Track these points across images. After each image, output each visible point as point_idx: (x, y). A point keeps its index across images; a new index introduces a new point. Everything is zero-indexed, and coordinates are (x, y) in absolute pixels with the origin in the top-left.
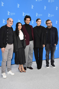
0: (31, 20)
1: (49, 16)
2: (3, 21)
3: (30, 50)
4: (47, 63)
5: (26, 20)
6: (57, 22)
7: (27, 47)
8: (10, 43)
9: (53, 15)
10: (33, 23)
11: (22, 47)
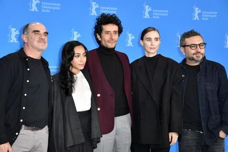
1: (196, 17)
5: (103, 34)
9: (214, 14)
10: (130, 44)
11: (83, 140)
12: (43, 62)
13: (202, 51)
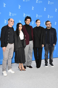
0: (31, 21)
1: (49, 17)
2: (4, 21)
3: (30, 49)
4: (46, 62)
5: (27, 21)
6: (56, 23)
7: (27, 47)
8: (11, 43)
10: (33, 24)
11: (22, 46)
12: (12, 28)
13: (51, 25)
